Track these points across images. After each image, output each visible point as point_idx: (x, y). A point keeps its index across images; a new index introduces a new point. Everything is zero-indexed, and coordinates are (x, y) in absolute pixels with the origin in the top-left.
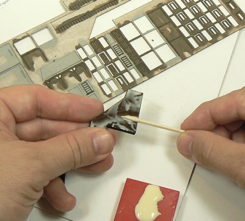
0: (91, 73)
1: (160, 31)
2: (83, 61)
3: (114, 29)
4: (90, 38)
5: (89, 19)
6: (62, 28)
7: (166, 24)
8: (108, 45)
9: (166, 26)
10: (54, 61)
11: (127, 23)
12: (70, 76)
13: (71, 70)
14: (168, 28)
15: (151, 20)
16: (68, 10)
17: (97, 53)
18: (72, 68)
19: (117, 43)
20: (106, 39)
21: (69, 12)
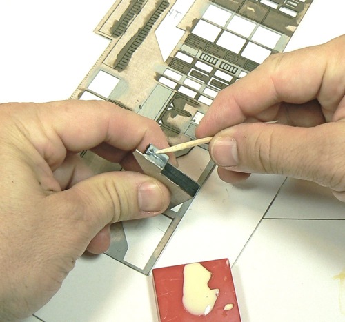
0: (195, 100)
1: (241, 14)
2: (176, 91)
3: (186, 37)
4: (165, 60)
5: (146, 37)
6: (121, 62)
7: (243, 4)
8: (193, 59)
9: (245, 6)
10: (140, 107)
11: (195, 22)
12: (173, 116)
13: (169, 109)
14: (248, 8)
15: (222, 6)
16: (112, 38)
17: (186, 74)
18: (168, 105)
19: (201, 52)
20: (184, 53)
21: (115, 40)
